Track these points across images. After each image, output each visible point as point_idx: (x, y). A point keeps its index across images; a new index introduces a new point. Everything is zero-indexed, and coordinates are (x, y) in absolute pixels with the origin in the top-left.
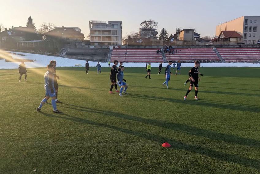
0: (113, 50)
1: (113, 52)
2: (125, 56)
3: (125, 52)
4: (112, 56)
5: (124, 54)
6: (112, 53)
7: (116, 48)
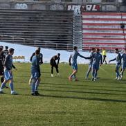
0: (84, 17)
1: (84, 22)
2: (121, 32)
3: (120, 22)
4: (84, 31)
5: (117, 27)
6: (83, 24)
7: (89, 9)
